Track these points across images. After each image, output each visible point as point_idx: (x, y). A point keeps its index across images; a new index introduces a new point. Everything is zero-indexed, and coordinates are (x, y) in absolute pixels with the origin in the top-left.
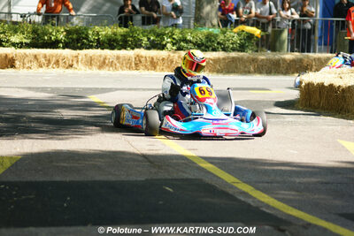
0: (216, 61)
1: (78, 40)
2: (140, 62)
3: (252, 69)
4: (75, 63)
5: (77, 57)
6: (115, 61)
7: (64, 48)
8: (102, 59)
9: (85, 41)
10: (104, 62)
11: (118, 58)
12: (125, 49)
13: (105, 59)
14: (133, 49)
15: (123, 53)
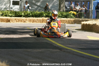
0: (64, 21)
1: (27, 15)
2: (43, 21)
3: (73, 23)
4: (26, 21)
5: (26, 19)
6: (37, 21)
7: (23, 17)
8: (33, 20)
9: (29, 15)
10: (34, 21)
11: (37, 20)
12: (40, 17)
13: (34, 20)
14: (42, 17)
15: (39, 18)
